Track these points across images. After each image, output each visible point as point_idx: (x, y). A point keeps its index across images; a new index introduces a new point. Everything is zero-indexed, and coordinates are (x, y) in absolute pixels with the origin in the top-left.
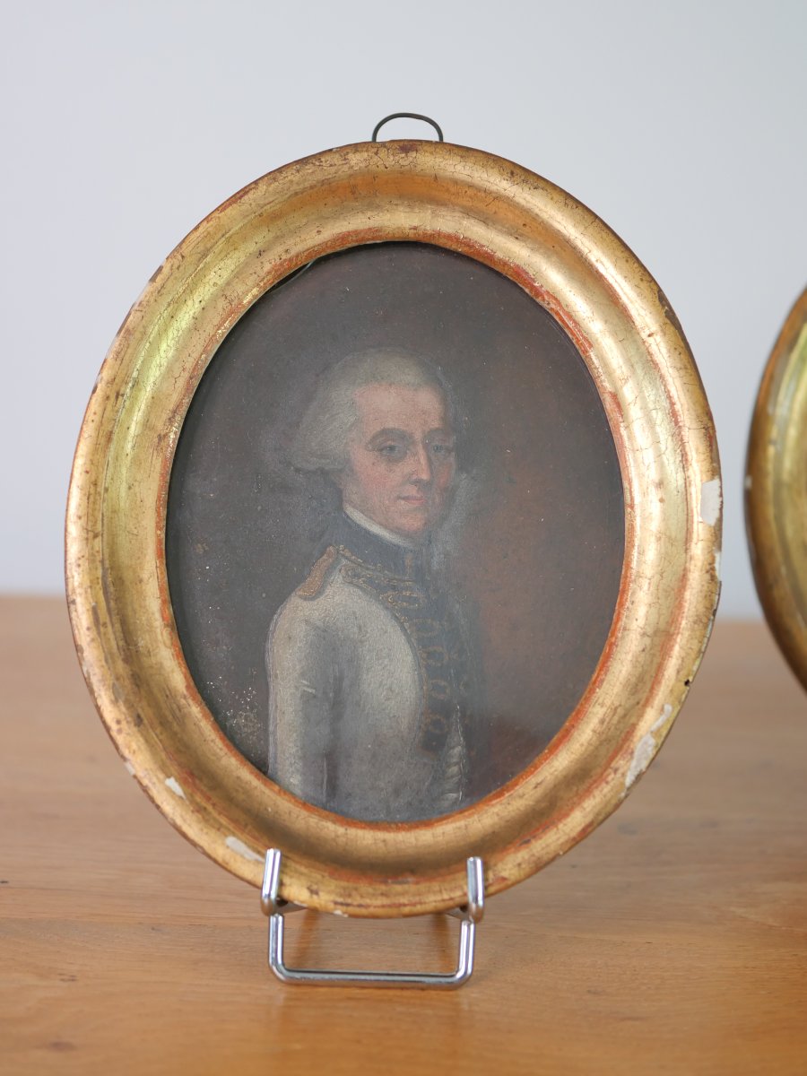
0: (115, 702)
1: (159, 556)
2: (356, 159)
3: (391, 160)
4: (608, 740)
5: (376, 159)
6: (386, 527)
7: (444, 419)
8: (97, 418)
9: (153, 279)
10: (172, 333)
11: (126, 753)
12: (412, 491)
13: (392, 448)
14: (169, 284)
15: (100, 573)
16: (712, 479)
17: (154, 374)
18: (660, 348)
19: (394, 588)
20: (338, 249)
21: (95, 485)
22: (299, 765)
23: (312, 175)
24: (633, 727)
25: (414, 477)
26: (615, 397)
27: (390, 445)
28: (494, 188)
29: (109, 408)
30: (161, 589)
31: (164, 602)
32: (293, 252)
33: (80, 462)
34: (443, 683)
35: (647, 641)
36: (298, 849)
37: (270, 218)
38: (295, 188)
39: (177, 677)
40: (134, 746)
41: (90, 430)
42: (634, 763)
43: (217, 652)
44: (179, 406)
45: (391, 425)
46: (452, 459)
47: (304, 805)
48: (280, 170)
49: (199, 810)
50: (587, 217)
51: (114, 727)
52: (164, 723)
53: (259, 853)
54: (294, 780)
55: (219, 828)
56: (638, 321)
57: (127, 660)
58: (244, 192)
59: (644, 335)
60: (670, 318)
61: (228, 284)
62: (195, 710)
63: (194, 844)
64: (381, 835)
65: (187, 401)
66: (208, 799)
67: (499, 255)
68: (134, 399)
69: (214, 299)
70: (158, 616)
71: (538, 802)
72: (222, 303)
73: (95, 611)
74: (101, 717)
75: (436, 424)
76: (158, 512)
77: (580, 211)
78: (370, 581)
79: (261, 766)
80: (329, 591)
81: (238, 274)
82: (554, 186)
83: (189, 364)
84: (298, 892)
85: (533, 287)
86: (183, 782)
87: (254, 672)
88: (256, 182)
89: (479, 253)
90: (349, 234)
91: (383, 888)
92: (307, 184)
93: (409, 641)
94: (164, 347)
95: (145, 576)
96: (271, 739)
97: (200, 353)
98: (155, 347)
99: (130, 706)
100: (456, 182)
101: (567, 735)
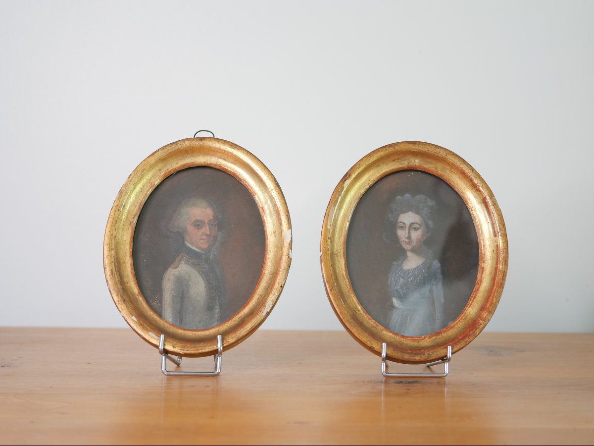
0: (117, 296)
1: (130, 256)
2: (187, 143)
3: (197, 143)
4: (259, 304)
5: (193, 142)
6: (197, 247)
7: (214, 216)
8: (112, 217)
9: (129, 178)
10: (134, 193)
11: (120, 310)
12: (205, 237)
13: (199, 225)
14: (133, 179)
15: (113, 260)
16: (289, 229)
17: (129, 204)
18: (275, 193)
19: (199, 265)
20: (183, 168)
21: (112, 235)
22: (171, 315)
23: (175, 148)
24: (266, 299)
25: (205, 233)
26: (262, 208)
27: (198, 224)
28: (227, 150)
29: (116, 213)
30: (131, 265)
31: (132, 269)
32: (169, 170)
33: (108, 229)
34: (213, 291)
35: (271, 276)
36: (169, 336)
37: (163, 160)
38: (170, 151)
39: (135, 290)
40: (123, 308)
41: (111, 220)
42: (266, 309)
43: (148, 283)
44: (136, 213)
45: (198, 218)
46: (216, 228)
47: (172, 325)
48: (165, 146)
49: (141, 325)
50: (253, 157)
51: (117, 302)
52: (131, 302)
53: (158, 337)
54: (170, 320)
55: (147, 330)
56: (268, 186)
57: (121, 284)
58: (155, 152)
59: (270, 190)
60: (277, 185)
61: (151, 179)
62: (141, 299)
63: (139, 335)
64: (194, 333)
65: (139, 213)
66: (144, 322)
67: (229, 169)
68: (123, 211)
69: (147, 183)
70: (130, 272)
71: (239, 322)
72: (149, 184)
73: (112, 270)
74: (113, 300)
75: (211, 218)
76: (130, 245)
77: (251, 156)
78: (192, 263)
79: (160, 315)
80: (180, 266)
81: (153, 176)
82: (244, 149)
83: (139, 202)
84: (169, 347)
85: (239, 178)
86: (137, 317)
87: (158, 289)
88: (158, 150)
89: (223, 168)
90: (186, 164)
91: (194, 345)
92: (173, 150)
93: (203, 279)
94: (132, 197)
95: (126, 261)
96: (163, 309)
97: (143, 199)
98: (129, 196)
99: (122, 296)
100: (216, 148)
101: (248, 303)
